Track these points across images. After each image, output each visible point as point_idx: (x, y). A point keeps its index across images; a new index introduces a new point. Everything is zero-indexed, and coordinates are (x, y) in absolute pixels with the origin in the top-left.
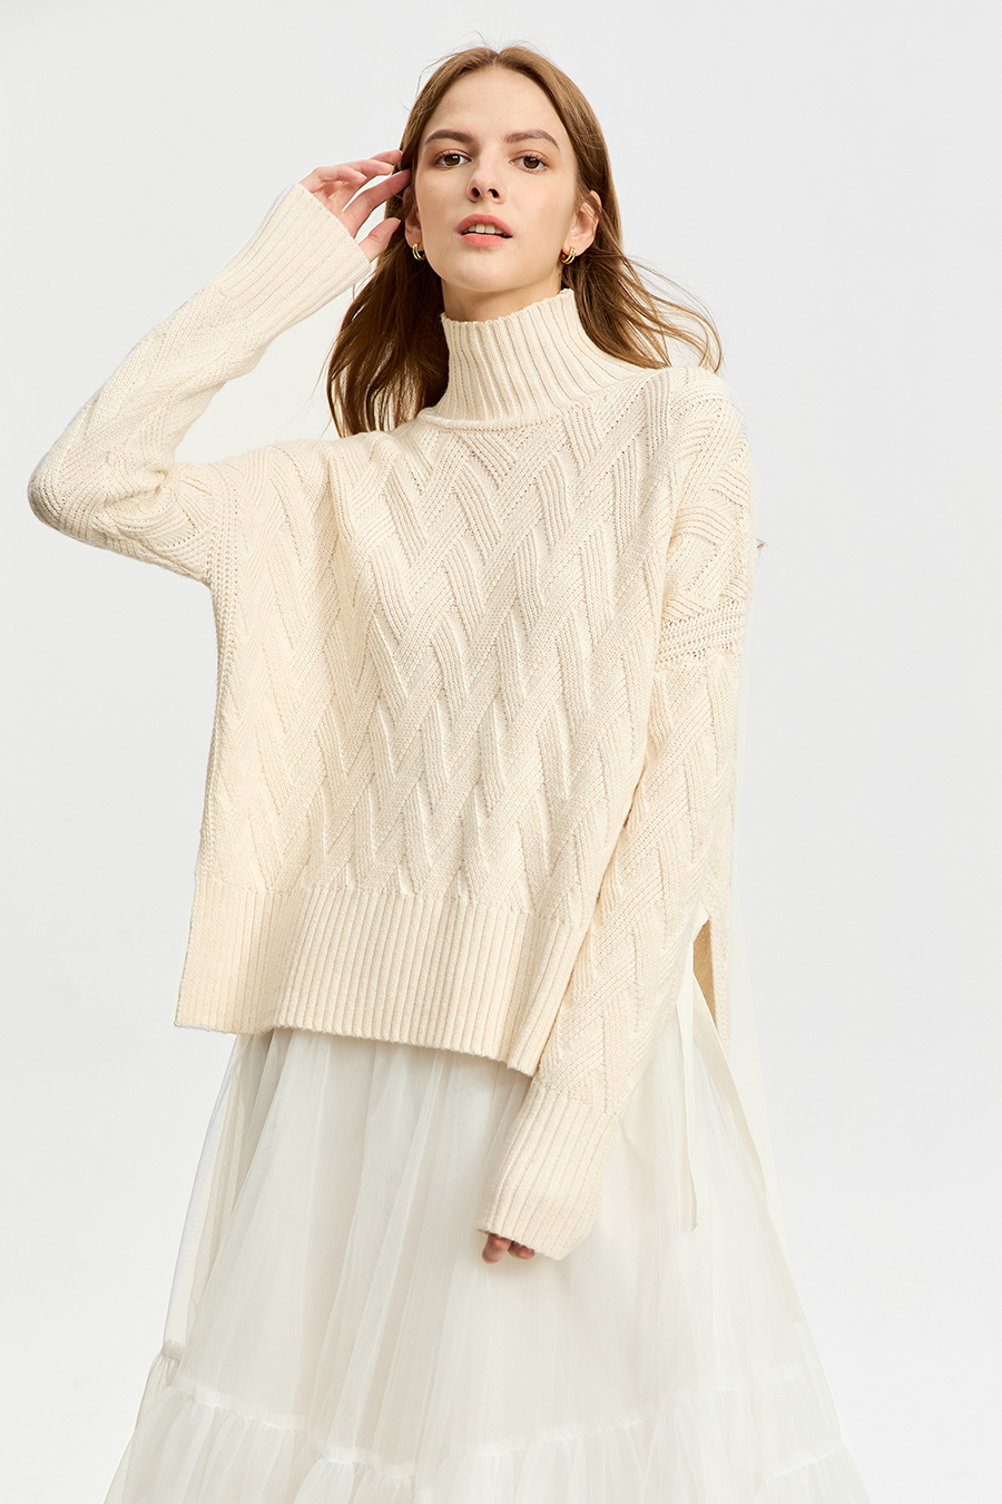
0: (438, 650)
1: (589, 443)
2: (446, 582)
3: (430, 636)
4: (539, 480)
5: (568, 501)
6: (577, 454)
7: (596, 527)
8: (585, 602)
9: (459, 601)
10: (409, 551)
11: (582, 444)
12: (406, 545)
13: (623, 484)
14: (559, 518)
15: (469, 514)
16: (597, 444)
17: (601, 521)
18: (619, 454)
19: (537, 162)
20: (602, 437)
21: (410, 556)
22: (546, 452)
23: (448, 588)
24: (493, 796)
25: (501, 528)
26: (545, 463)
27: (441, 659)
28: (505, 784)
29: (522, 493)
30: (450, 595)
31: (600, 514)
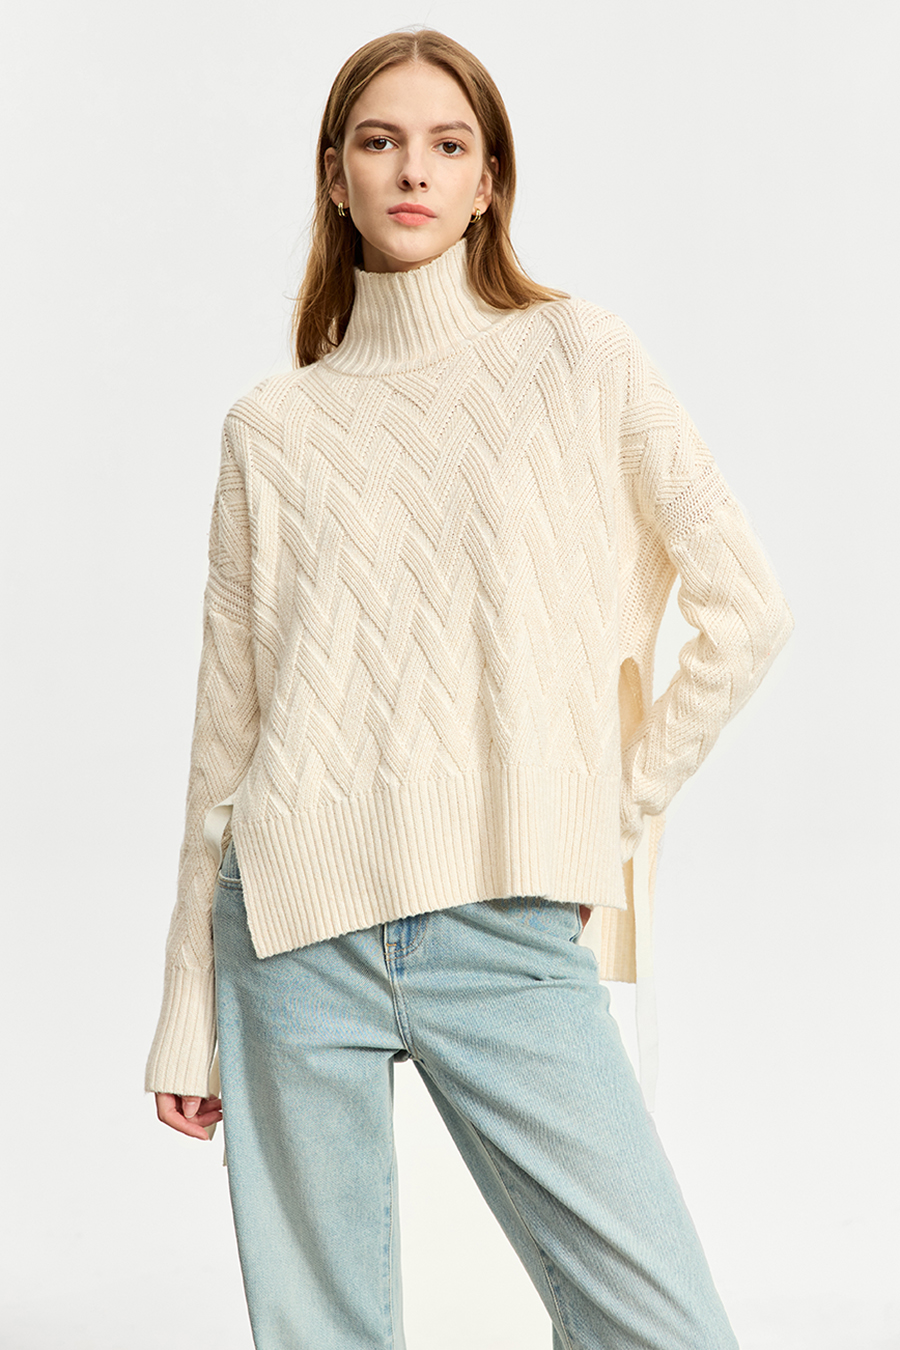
0: (408, 561)
1: (504, 363)
2: (399, 502)
3: (399, 551)
4: (464, 401)
5: (501, 414)
6: (496, 374)
7: (534, 430)
8: (542, 497)
9: (415, 516)
10: (353, 482)
11: (497, 365)
12: (348, 478)
13: (550, 388)
14: (497, 429)
15: (401, 440)
16: (511, 362)
17: (537, 424)
18: (538, 366)
19: (455, 146)
20: (514, 355)
21: (356, 486)
22: (465, 377)
23: (403, 507)
24: (500, 673)
25: (437, 446)
26: (466, 385)
27: (413, 568)
28: (508, 661)
29: (450, 414)
30: (406, 512)
31: (535, 418)
